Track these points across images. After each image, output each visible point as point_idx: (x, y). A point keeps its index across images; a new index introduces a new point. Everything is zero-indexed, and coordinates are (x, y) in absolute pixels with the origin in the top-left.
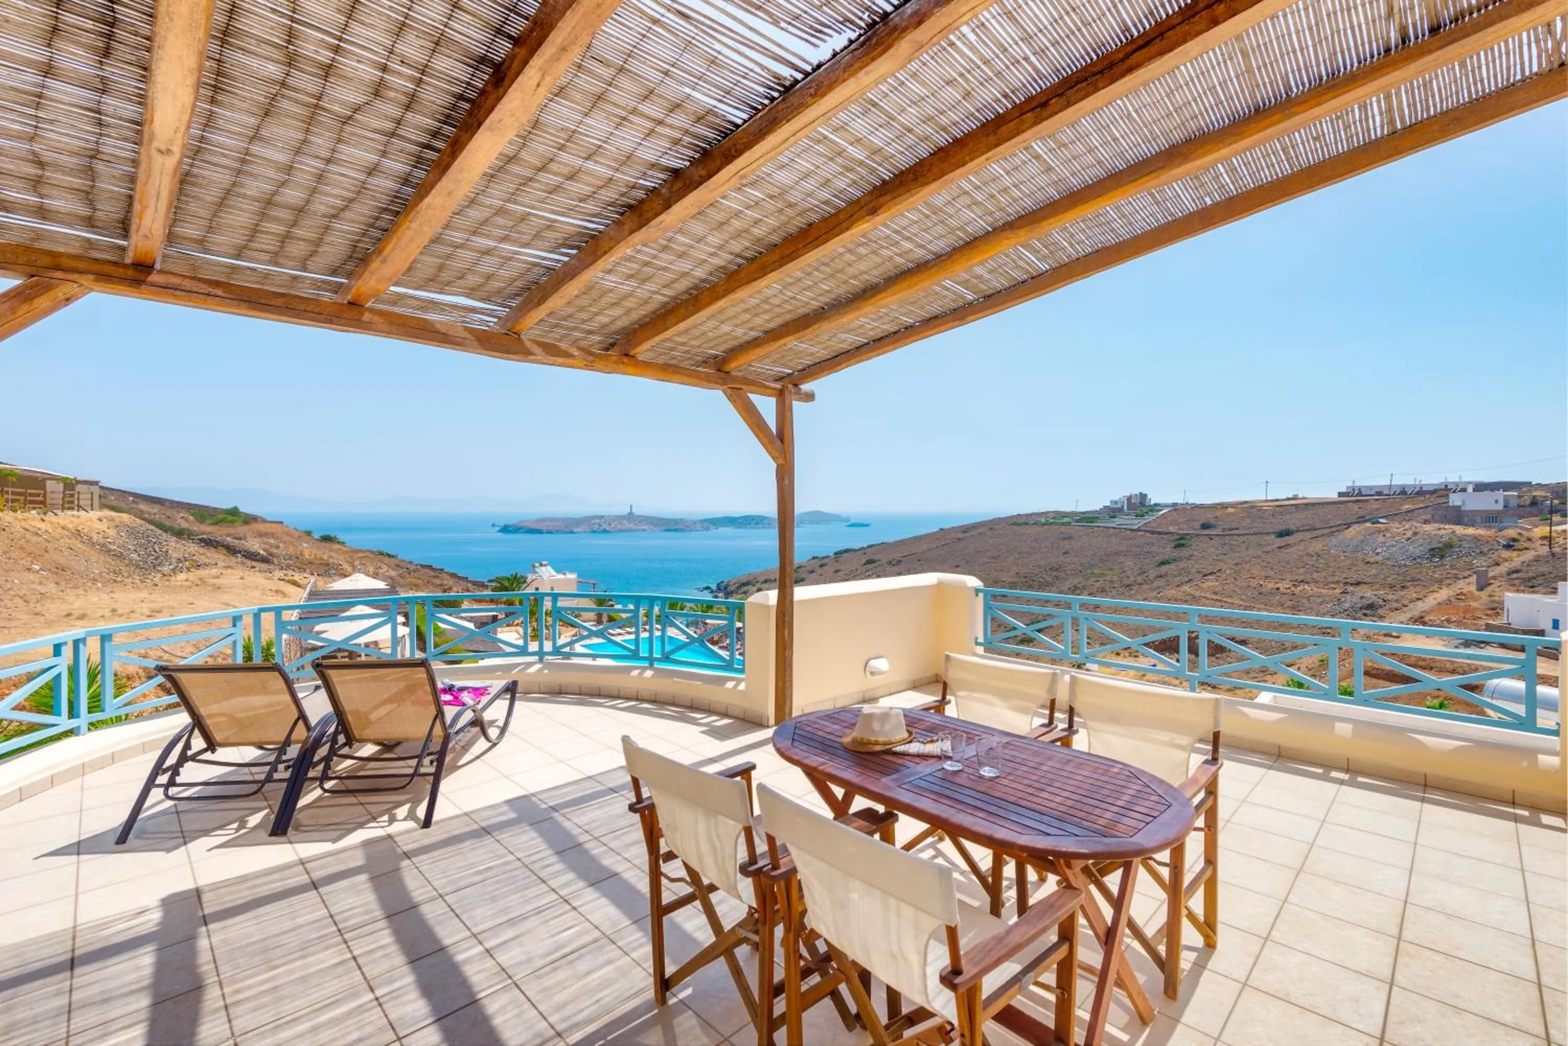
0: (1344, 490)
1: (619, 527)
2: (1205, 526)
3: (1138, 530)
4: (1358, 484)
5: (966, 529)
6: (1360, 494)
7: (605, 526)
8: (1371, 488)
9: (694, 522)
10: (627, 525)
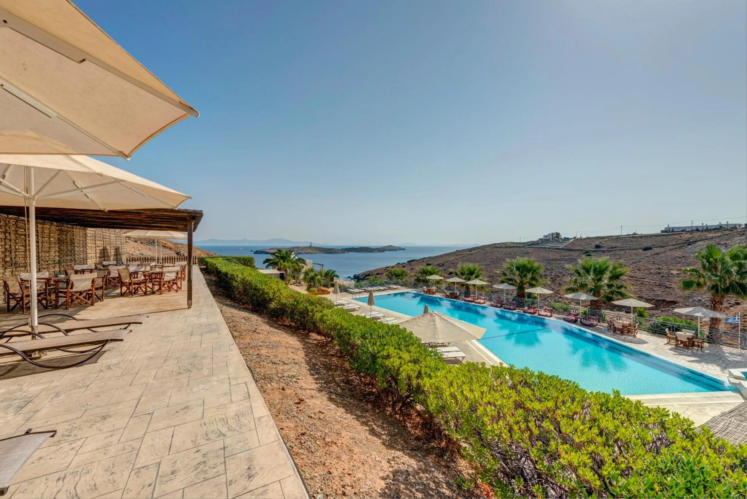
0: (664, 229)
1: (306, 252)
2: (597, 247)
3: (562, 249)
4: (670, 226)
5: (471, 250)
6: (673, 231)
7: (300, 251)
8: (679, 228)
9: (338, 250)
10: (309, 250)
